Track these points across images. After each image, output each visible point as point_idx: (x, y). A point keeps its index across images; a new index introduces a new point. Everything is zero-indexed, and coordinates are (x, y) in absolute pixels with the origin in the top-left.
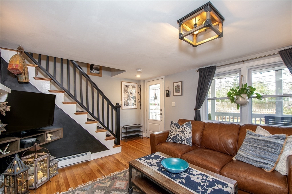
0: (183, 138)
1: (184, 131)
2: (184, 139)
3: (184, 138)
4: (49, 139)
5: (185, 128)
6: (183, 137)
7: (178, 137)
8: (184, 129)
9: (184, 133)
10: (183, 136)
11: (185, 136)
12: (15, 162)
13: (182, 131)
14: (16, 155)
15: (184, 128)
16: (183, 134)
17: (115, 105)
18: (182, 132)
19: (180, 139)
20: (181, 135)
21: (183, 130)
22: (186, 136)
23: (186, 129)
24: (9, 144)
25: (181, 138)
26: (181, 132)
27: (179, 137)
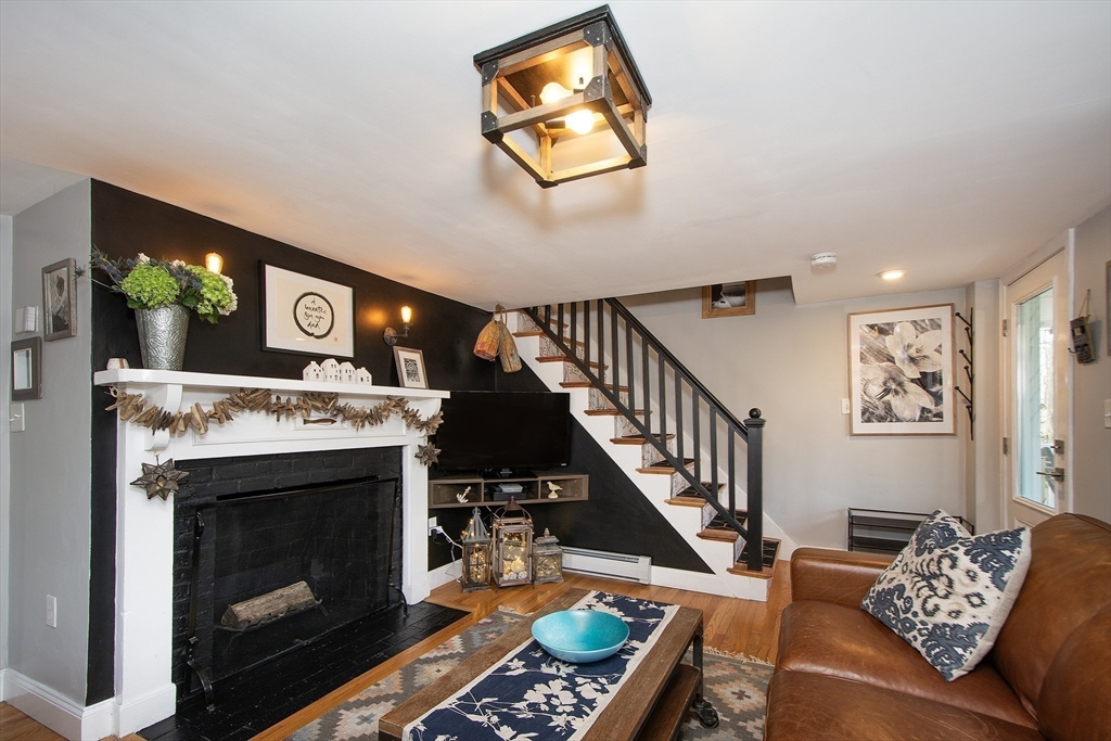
0: (915, 614)
1: (935, 576)
2: (922, 623)
3: (922, 616)
4: (553, 496)
5: (946, 563)
6: (917, 606)
7: (896, 601)
8: (939, 562)
9: (932, 588)
10: (921, 600)
11: (930, 606)
12: (472, 522)
13: (927, 574)
14: (476, 509)
15: (936, 559)
16: (926, 592)
17: (742, 416)
18: (924, 577)
19: (902, 616)
20: (913, 595)
21: (934, 568)
22: (937, 608)
23: (953, 566)
24: (469, 488)
25: (907, 610)
26: (918, 574)
27: (899, 603)
